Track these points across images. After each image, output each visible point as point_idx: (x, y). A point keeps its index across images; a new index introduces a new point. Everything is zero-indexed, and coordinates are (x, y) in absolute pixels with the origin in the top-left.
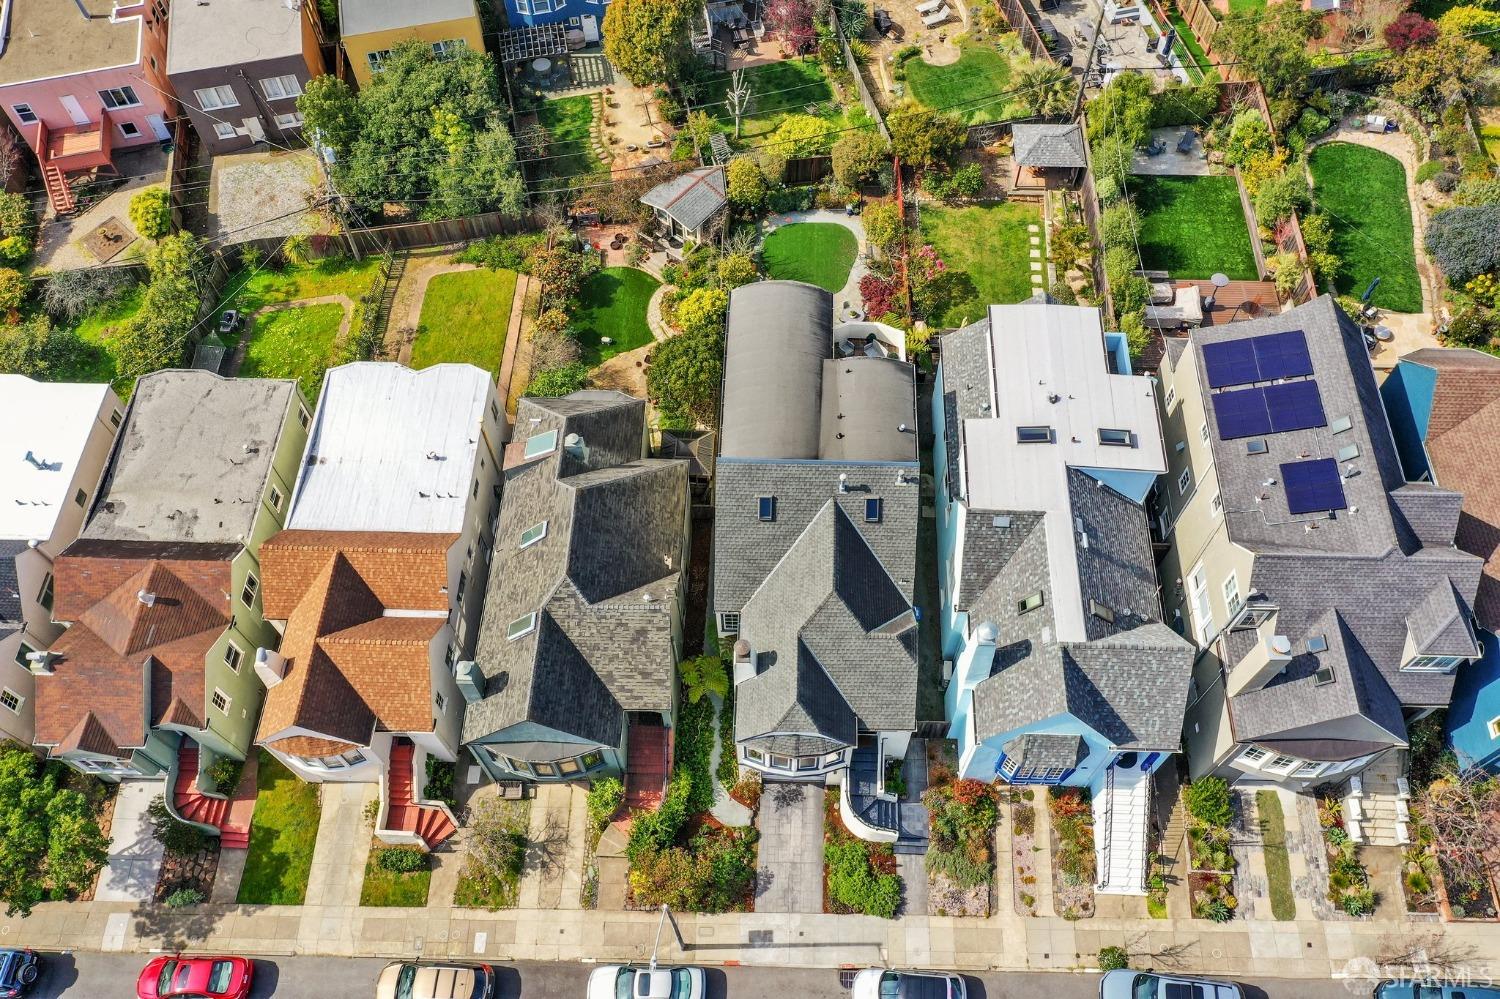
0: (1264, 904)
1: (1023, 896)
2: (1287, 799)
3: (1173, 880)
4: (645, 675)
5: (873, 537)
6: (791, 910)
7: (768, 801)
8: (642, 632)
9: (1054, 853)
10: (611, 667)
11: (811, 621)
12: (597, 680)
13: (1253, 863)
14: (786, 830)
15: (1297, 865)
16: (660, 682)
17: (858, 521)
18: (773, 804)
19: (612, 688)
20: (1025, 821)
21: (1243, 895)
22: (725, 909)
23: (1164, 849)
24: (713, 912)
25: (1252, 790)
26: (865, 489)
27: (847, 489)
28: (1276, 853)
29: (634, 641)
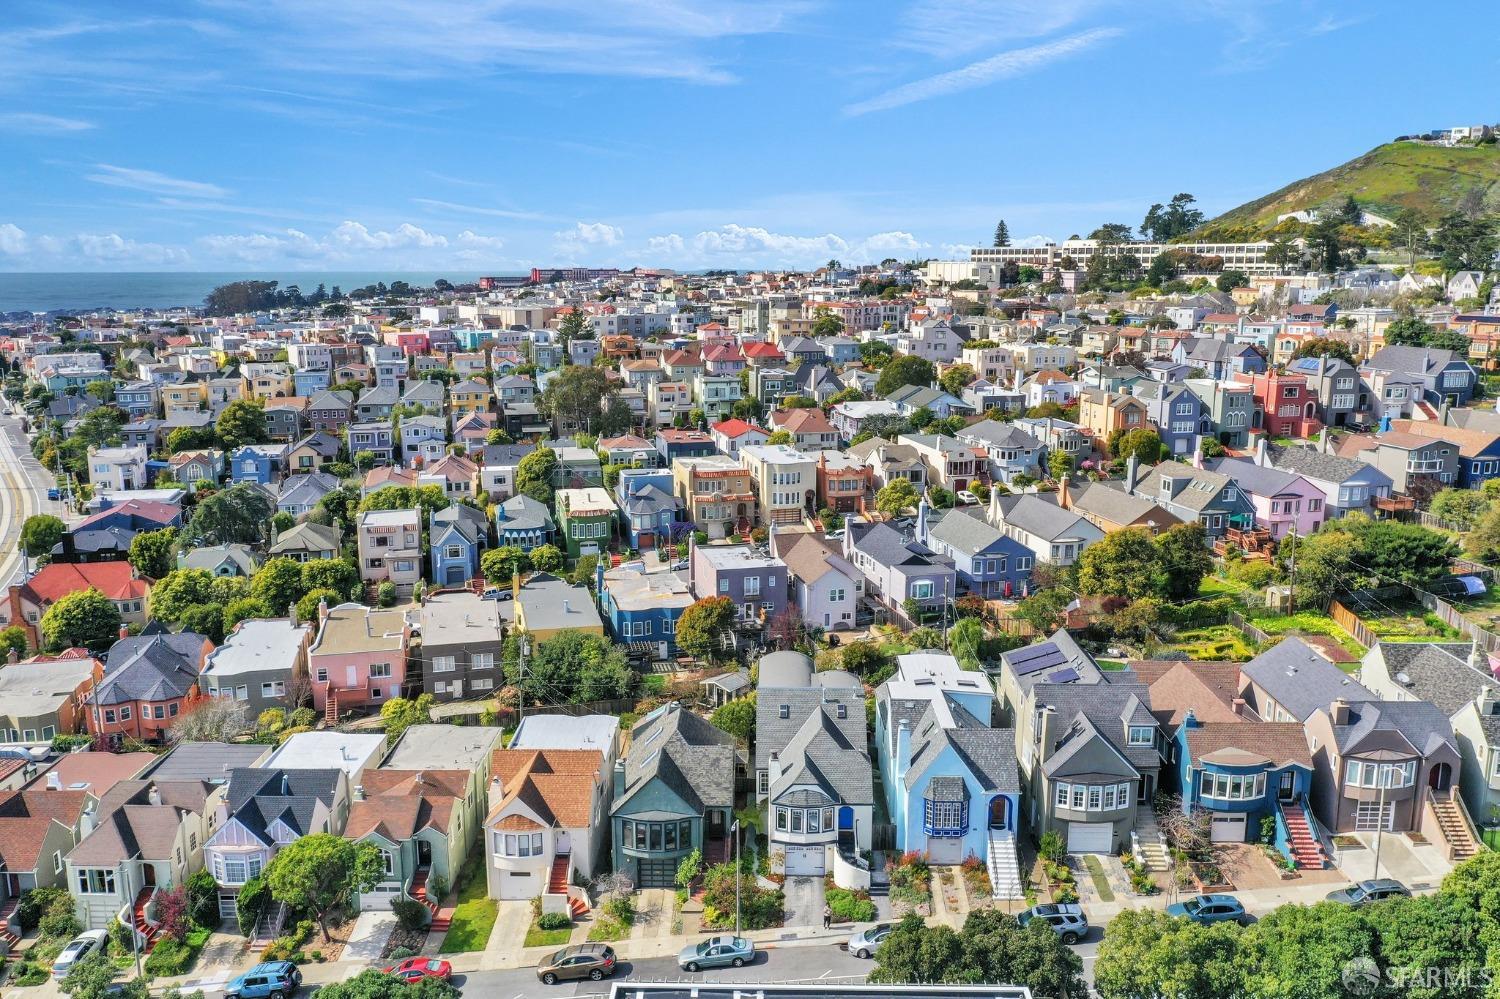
0: (1096, 896)
1: (950, 908)
2: (1102, 859)
3: (1041, 891)
4: (718, 785)
5: (841, 725)
6: (808, 924)
7: (789, 884)
8: (718, 760)
9: (967, 890)
10: (698, 781)
11: (811, 743)
12: (690, 787)
13: (1086, 882)
14: (801, 893)
15: (1112, 881)
16: (726, 789)
17: (835, 720)
18: (793, 885)
19: (698, 793)
20: (948, 880)
21: (1079, 893)
22: (766, 926)
23: (1032, 879)
24: (757, 929)
25: (1081, 856)
26: (836, 701)
27: (827, 701)
28: (1100, 878)
29: (712, 765)
